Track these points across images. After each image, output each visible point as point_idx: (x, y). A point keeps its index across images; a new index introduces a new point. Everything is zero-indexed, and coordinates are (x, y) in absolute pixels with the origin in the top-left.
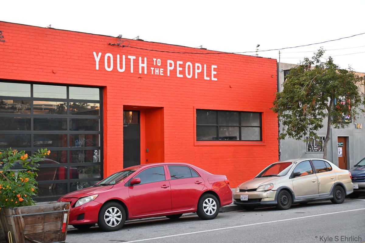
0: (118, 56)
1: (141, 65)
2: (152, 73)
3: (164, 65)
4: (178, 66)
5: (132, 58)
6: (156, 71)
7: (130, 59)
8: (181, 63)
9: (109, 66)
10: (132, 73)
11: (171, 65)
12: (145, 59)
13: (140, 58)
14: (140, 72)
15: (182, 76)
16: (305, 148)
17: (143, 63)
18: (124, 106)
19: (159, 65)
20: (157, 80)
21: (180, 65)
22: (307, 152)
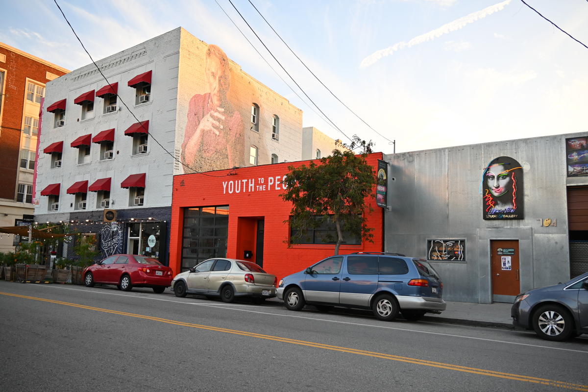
0: (236, 181)
1: (250, 185)
2: (258, 190)
3: (266, 182)
4: (276, 180)
5: (245, 181)
6: (260, 188)
7: (243, 182)
8: (279, 177)
9: (231, 191)
10: (244, 193)
11: (271, 182)
12: (253, 180)
13: (250, 180)
14: (250, 191)
15: (279, 188)
16: (425, 254)
17: (251, 183)
18: (239, 217)
19: (262, 182)
20: (261, 195)
21: (278, 180)
22: (428, 259)
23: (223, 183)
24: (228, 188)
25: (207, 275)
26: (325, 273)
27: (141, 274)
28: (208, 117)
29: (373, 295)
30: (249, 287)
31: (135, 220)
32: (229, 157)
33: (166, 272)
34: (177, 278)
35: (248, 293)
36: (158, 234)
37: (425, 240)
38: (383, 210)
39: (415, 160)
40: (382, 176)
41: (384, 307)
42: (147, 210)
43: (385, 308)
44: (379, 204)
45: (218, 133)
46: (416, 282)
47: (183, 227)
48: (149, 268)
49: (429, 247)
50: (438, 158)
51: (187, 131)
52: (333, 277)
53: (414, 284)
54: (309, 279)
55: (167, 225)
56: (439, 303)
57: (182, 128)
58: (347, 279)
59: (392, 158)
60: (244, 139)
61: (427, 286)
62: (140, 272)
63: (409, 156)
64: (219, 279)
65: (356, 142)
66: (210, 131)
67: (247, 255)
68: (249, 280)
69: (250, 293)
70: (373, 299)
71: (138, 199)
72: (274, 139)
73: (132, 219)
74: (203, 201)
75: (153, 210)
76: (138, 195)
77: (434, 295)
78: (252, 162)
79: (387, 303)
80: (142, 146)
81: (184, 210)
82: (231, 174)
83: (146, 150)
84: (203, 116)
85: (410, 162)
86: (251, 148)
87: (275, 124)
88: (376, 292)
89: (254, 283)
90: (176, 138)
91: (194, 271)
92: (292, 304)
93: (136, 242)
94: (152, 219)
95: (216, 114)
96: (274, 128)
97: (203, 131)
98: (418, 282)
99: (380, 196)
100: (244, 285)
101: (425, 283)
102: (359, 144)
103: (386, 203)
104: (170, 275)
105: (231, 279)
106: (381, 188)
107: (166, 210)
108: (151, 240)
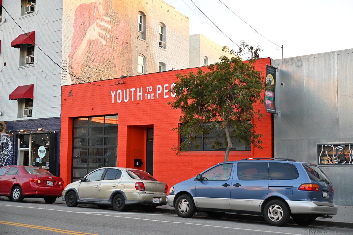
0: (125, 90)
1: (138, 94)
2: (146, 99)
3: (154, 91)
4: (165, 88)
6: (149, 96)
7: (132, 91)
8: (167, 85)
9: (119, 100)
10: (133, 101)
11: (159, 90)
12: (141, 88)
13: (138, 89)
14: (138, 99)
15: (167, 96)
16: (315, 160)
17: (140, 92)
18: (128, 126)
19: (151, 91)
20: (149, 103)
21: (167, 88)
22: (318, 164)
23: (112, 92)
24: (116, 97)
25: (98, 184)
26: (215, 179)
27: (32, 185)
28: (94, 26)
29: (264, 200)
30: (140, 195)
31: (24, 131)
32: (117, 66)
33: (56, 182)
34: (67, 188)
35: (139, 201)
36: (48, 144)
37: (315, 144)
38: (272, 116)
39: (304, 65)
40: (270, 82)
41: (274, 212)
42: (36, 121)
43: (276, 213)
44: (268, 110)
45: (104, 42)
46: (307, 186)
47: (73, 137)
48: (40, 179)
49: (319, 152)
50: (327, 62)
51: (73, 41)
52: (224, 183)
53: (304, 189)
54: (200, 186)
55: (56, 136)
56: (331, 207)
57: (68, 38)
58: (237, 185)
59: (281, 63)
60: (131, 48)
61: (317, 191)
62: (31, 183)
63: (298, 61)
64: (110, 188)
65: (243, 48)
66: (97, 40)
67: (137, 164)
68: (139, 188)
69: (142, 201)
70: (264, 204)
71: (27, 110)
72: (161, 47)
73: (22, 130)
74: (92, 110)
75: (43, 121)
76: (26, 107)
77: (325, 199)
78: (140, 71)
79: (278, 208)
80: (29, 57)
81: (73, 120)
82: (119, 84)
83: (33, 61)
84: (90, 26)
85: (298, 67)
86: (138, 56)
87: (162, 32)
88: (267, 197)
89: (144, 191)
90: (63, 48)
91: (85, 180)
92: (183, 211)
93: (26, 154)
94: (42, 130)
95: (102, 23)
96: (161, 36)
97: (90, 40)
98: (309, 187)
99: (268, 102)
100: (135, 193)
101: (316, 188)
102: (247, 50)
103: (275, 109)
104: (61, 185)
105: (122, 187)
106: (269, 94)
107: (56, 121)
108: (41, 151)
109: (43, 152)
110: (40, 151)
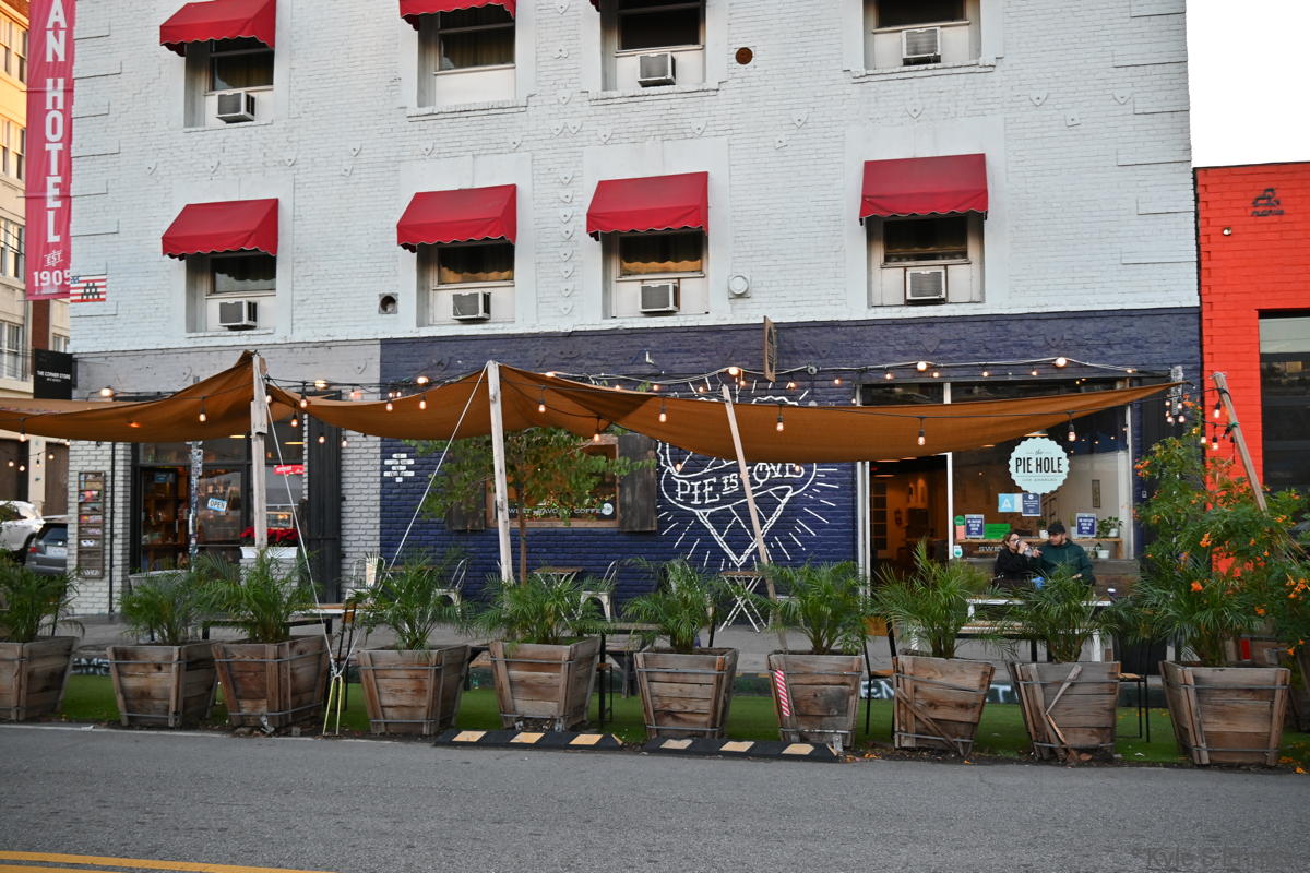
94: (1071, 366)
107: (1165, 324)
108: (1033, 463)
109: (1044, 465)
110: (1024, 463)
